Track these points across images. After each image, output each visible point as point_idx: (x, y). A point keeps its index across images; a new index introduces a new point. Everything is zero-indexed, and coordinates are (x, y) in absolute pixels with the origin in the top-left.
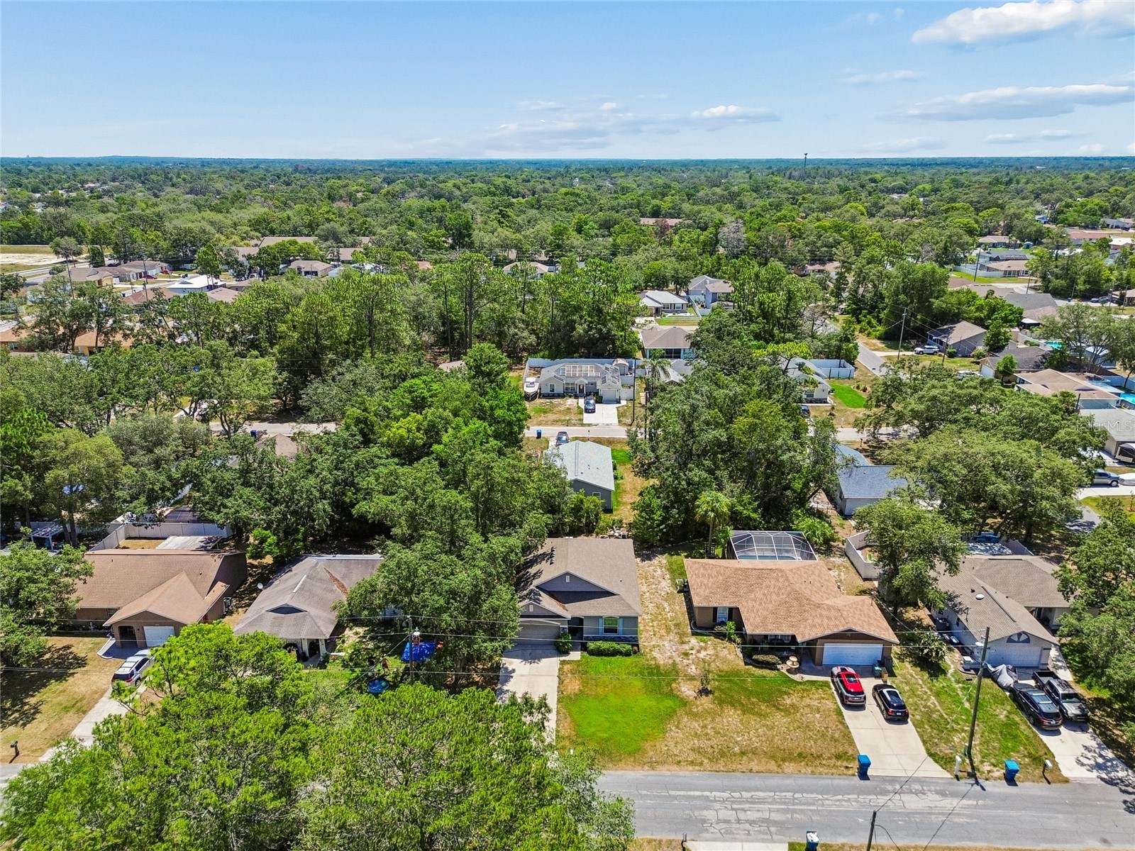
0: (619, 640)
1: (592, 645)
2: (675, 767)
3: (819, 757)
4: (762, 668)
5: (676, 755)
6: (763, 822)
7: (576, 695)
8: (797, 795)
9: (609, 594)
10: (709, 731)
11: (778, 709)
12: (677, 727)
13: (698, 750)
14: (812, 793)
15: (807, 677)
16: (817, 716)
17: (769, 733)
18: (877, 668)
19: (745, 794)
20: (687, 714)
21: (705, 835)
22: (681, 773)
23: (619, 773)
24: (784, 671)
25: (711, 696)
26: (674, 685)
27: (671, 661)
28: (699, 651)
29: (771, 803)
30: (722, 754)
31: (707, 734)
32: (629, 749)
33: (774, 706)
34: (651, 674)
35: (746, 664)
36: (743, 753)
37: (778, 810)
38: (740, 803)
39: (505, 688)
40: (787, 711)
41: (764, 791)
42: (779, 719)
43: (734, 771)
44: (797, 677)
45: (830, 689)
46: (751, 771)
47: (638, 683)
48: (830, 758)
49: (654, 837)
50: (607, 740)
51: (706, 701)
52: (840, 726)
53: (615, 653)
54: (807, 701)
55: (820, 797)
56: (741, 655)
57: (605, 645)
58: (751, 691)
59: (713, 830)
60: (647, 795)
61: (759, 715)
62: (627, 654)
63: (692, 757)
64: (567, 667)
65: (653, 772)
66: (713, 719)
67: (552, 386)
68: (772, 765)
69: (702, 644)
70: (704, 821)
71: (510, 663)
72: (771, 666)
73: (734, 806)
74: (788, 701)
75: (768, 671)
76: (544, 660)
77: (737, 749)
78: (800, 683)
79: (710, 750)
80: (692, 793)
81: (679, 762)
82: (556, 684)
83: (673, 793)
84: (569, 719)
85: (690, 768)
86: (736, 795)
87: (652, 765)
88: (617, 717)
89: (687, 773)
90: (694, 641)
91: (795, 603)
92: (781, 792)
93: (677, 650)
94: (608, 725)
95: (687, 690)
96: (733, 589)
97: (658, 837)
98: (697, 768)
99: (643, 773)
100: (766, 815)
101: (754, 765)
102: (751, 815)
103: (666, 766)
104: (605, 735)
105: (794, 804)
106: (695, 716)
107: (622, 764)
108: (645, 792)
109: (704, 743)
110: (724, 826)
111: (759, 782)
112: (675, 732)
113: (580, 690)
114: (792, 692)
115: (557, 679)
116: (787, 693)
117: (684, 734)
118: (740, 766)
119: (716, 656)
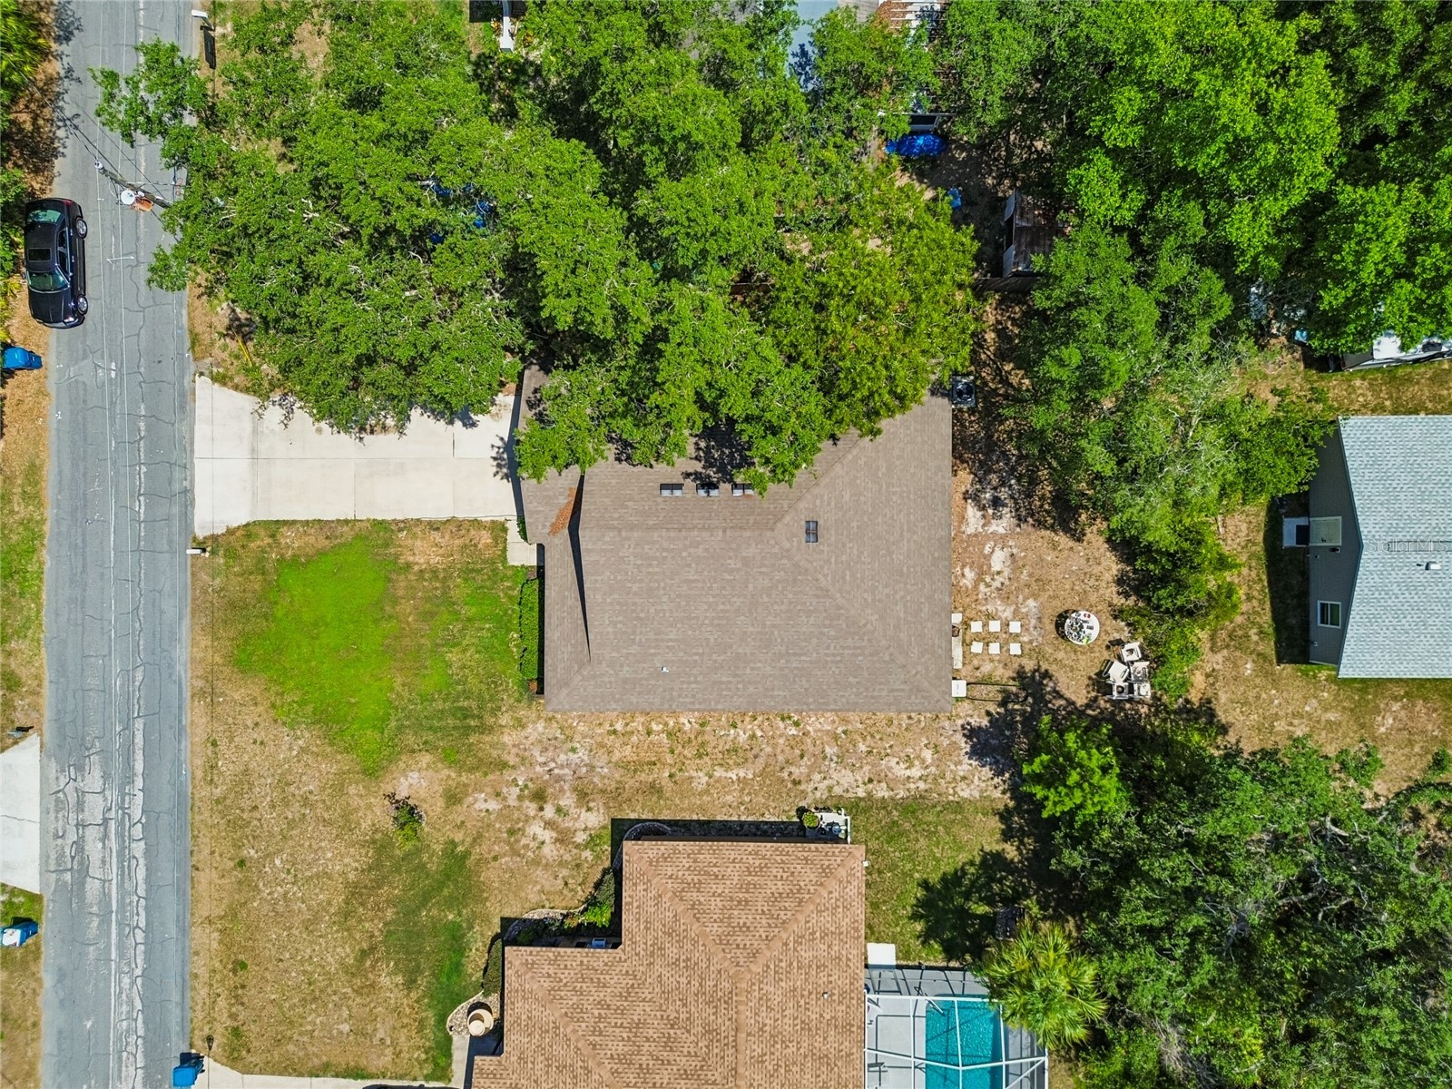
2: (201, 736)
3: (237, 1001)
4: (488, 951)
5: (231, 739)
6: (81, 863)
7: (396, 556)
8: (140, 936)
10: (295, 809)
12: (303, 750)
13: (244, 781)
14: (147, 960)
16: (345, 1028)
17: (297, 921)
19: (139, 849)
20: (342, 773)
21: (53, 765)
22: (187, 743)
23: (185, 635)
24: (477, 997)
25: (395, 828)
26: (426, 758)
27: (511, 760)
28: (551, 825)
29: (121, 885)
30: (235, 824)
32: (244, 656)
33: (373, 949)
36: (242, 862)
37: (105, 895)
38: (120, 835)
41: (147, 880)
42: (336, 951)
45: (427, 1078)
48: (233, 1016)
49: (46, 683)
50: (266, 616)
51: (378, 815)
52: (316, 1061)
55: (138, 972)
56: (536, 915)
59: (63, 781)
61: (347, 914)
64: (485, 538)
65: (187, 694)
69: (579, 837)
70: (80, 768)
73: (112, 825)
74: (385, 980)
76: (506, 487)
77: (251, 852)
79: (246, 802)
80: (139, 756)
81: (214, 744)
82: (430, 516)
83: (139, 724)
84: (323, 543)
85: (199, 762)
86: (138, 831)
89: (187, 755)
90: (590, 819)
92: (147, 908)
95: (413, 783)
97: (46, 690)
98: (201, 773)
99: (187, 676)
100: (95, 871)
101: (207, 876)
102: (94, 849)
105: (119, 924)
108: (139, 676)
109: (263, 792)
110: (72, 799)
111: (168, 874)
112: (289, 745)
113: (408, 566)
114: (414, 995)
115: (445, 515)
116: (410, 984)
117: (287, 760)
118: (207, 851)
119: (536, 862)
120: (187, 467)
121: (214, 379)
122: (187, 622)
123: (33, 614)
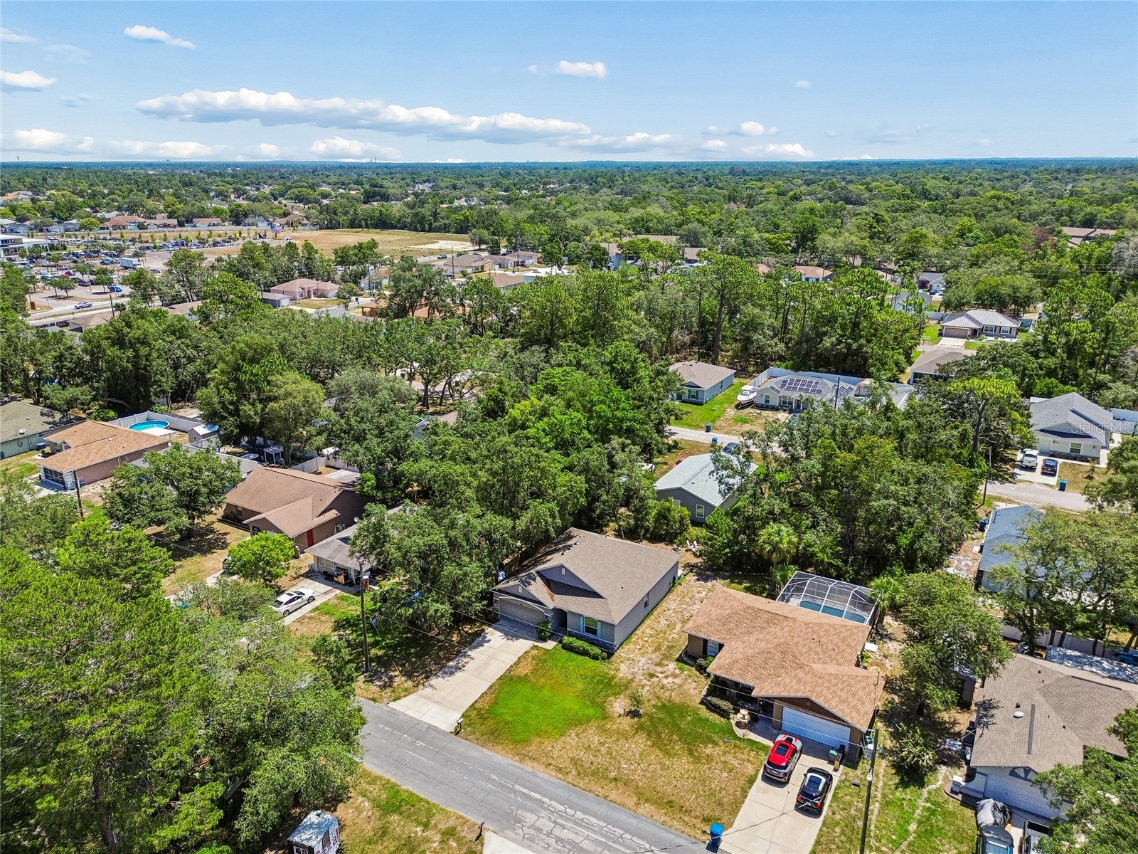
0: (592, 642)
1: (566, 639)
2: (542, 768)
3: (688, 812)
4: (713, 711)
5: (552, 758)
6: (570, 844)
7: (519, 677)
8: (627, 836)
9: (596, 595)
10: (603, 749)
11: (691, 754)
12: (577, 735)
13: (576, 762)
14: (643, 839)
15: (753, 736)
16: (725, 774)
17: (659, 772)
18: (833, 752)
19: (579, 815)
20: (598, 727)
21: (509, 833)
22: (541, 775)
23: (490, 753)
24: (733, 722)
25: (636, 719)
26: (611, 698)
27: (631, 677)
28: (666, 677)
29: (594, 831)
30: (595, 773)
31: (599, 751)
32: (518, 737)
33: (690, 750)
34: (600, 682)
35: (702, 703)
36: (615, 779)
37: (595, 841)
38: (567, 819)
39: (469, 653)
40: (697, 760)
41: (598, 819)
42: (683, 763)
43: (590, 791)
44: (739, 732)
45: (766, 755)
46: (605, 797)
47: (580, 685)
48: (696, 817)
49: (464, 815)
50: (507, 723)
51: (626, 722)
52: (738, 794)
53: (584, 653)
54: (729, 758)
55: (647, 846)
56: (704, 693)
57: (578, 643)
58: (679, 728)
59: (520, 831)
60: (494, 780)
61: (667, 753)
62: (595, 658)
63: (566, 764)
64: (535, 652)
65: (518, 764)
66: (618, 740)
67: (767, 397)
68: (631, 802)
69: (678, 672)
70: (519, 821)
71: (492, 634)
72: (724, 714)
73: (559, 821)
74: (708, 751)
75: (717, 716)
76: (521, 641)
77: (613, 775)
78: (739, 739)
79: (587, 765)
80: (533, 794)
81: (550, 764)
82: (512, 663)
83: (517, 787)
84: (493, 695)
85: (554, 773)
86: (570, 811)
87: (523, 757)
88: (534, 708)
89: (546, 777)
90: (672, 666)
91: (778, 656)
92: (613, 826)
93: (648, 668)
94: (520, 711)
95: (619, 705)
96: (732, 625)
97: (467, 816)
98: (560, 775)
99: (510, 761)
100: (578, 839)
101: (613, 795)
102: (566, 834)
103: (535, 764)
104: (510, 719)
105: (614, 842)
106: (602, 730)
107: (499, 747)
108: (495, 777)
109: (586, 757)
110: (532, 832)
111: (603, 809)
112: (572, 738)
113: (526, 675)
114: (721, 743)
115: (516, 659)
116: (715, 743)
117: (578, 743)
118: (600, 789)
119: (680, 686)
120: (419, 722)
121: (395, 700)
122: (484, 750)
123: (426, 806)
